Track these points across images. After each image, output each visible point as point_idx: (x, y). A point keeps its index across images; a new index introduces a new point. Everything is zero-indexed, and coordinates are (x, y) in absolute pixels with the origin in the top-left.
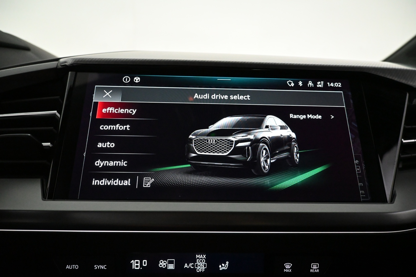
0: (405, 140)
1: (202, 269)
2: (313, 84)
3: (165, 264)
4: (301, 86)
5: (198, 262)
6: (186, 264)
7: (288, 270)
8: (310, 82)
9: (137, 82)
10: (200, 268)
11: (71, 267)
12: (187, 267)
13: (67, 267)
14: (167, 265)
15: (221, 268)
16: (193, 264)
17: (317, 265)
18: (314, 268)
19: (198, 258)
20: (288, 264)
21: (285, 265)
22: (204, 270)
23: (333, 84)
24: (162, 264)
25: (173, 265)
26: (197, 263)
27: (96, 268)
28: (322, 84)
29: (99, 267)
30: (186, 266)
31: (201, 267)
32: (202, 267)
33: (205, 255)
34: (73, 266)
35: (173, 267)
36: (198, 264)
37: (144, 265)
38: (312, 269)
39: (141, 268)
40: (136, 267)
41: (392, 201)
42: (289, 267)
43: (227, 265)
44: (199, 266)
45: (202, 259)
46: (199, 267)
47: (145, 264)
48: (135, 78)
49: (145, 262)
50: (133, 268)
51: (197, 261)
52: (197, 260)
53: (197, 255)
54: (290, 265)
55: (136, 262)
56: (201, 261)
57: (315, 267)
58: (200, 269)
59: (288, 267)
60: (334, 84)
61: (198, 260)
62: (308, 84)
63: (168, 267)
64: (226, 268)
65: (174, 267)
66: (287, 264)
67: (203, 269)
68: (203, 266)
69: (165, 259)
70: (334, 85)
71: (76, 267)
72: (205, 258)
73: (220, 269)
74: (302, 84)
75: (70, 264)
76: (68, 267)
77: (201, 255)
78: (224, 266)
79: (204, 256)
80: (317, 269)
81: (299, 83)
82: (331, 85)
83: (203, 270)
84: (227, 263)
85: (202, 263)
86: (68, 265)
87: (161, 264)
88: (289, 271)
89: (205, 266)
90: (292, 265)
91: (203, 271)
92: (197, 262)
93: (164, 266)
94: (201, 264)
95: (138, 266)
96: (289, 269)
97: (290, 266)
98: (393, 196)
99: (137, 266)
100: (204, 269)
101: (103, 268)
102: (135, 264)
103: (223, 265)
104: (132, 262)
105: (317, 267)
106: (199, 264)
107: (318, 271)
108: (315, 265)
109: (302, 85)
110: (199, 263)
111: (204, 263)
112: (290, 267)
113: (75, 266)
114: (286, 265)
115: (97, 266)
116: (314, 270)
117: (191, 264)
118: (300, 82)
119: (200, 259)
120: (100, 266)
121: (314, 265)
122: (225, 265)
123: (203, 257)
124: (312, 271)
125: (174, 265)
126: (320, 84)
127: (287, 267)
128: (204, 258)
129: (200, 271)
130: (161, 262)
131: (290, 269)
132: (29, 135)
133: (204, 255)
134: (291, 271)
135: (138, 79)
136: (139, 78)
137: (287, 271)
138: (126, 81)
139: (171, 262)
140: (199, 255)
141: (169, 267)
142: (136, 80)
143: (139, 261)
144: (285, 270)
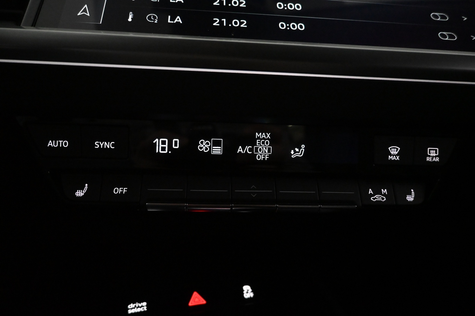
1: (265, 156)
3: (207, 146)
5: (258, 144)
6: (240, 147)
7: (394, 156)
10: (261, 154)
11: (55, 144)
12: (242, 152)
13: (49, 144)
14: (210, 147)
15: (294, 154)
16: (251, 147)
17: (436, 150)
18: (431, 155)
19: (259, 138)
20: (395, 148)
21: (389, 148)
24: (204, 146)
25: (220, 148)
27: (97, 146)
29: (102, 145)
30: (240, 150)
31: (263, 152)
32: (265, 152)
33: (270, 132)
34: (59, 143)
35: (220, 152)
36: (258, 148)
37: (174, 147)
38: (430, 156)
39: (170, 152)
40: (161, 151)
42: (396, 153)
43: (302, 150)
44: (260, 150)
45: (265, 139)
46: (260, 153)
47: (176, 145)
49: (176, 142)
50: (157, 152)
51: (257, 143)
52: (257, 140)
53: (257, 133)
54: (397, 149)
55: (162, 141)
56: (263, 143)
57: (433, 154)
58: (262, 155)
59: (394, 152)
61: (258, 141)
64: (301, 155)
66: (393, 148)
67: (266, 155)
68: (267, 151)
69: (207, 138)
71: (64, 144)
72: (270, 138)
73: (292, 156)
75: (55, 138)
76: (50, 143)
77: (264, 134)
78: (299, 152)
79: (268, 135)
80: (436, 156)
83: (266, 157)
84: (303, 146)
85: (265, 146)
86: (50, 141)
87: (201, 145)
88: (396, 158)
89: (269, 151)
90: (399, 149)
92: (257, 145)
93: (206, 149)
94: (263, 148)
95: (165, 147)
97: (397, 151)
99: (163, 149)
100: (267, 156)
101: (108, 147)
102: (161, 146)
103: (297, 150)
104: (156, 142)
105: (436, 153)
106: (260, 147)
107: (437, 159)
108: (434, 150)
110: (261, 145)
111: (267, 146)
112: (397, 153)
113: (62, 143)
114: (391, 149)
115: (99, 144)
116: (433, 158)
117: (247, 148)
119: (261, 139)
120: (104, 143)
121: (432, 150)
122: (299, 150)
123: (266, 136)
124: (429, 159)
125: (221, 149)
127: (392, 153)
128: (268, 139)
129: (262, 159)
130: (202, 142)
131: (397, 155)
133: (267, 133)
134: (399, 158)
137: (394, 158)
139: (217, 144)
140: (260, 133)
141: (213, 152)
143: (167, 140)
144: (389, 156)
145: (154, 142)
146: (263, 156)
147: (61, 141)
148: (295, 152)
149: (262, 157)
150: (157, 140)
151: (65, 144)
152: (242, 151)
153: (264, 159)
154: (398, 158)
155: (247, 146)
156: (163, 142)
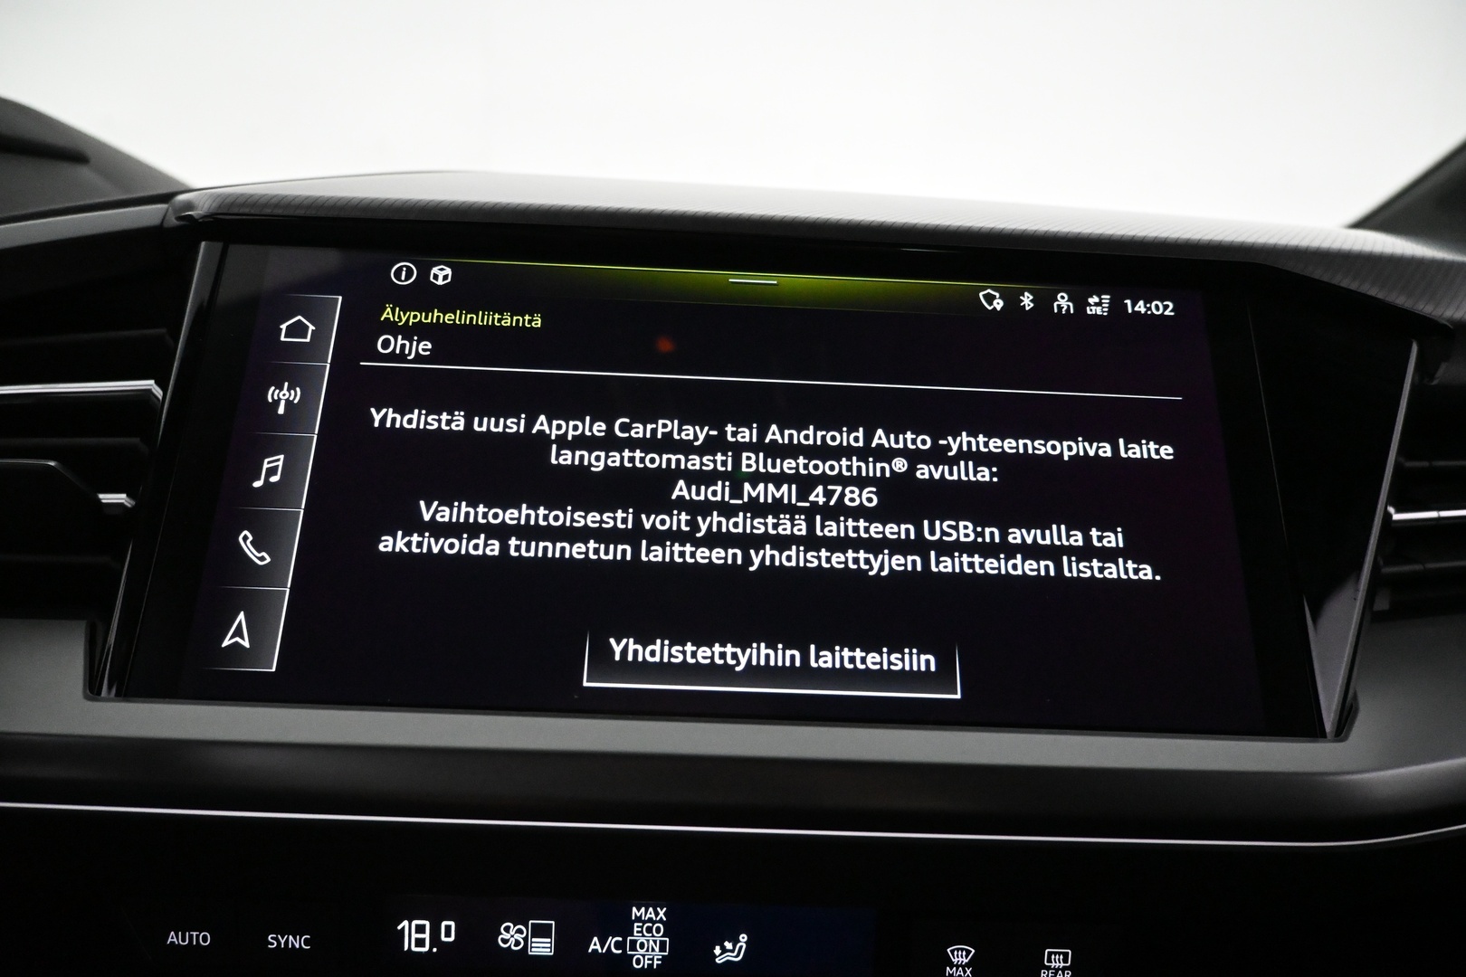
0: (1398, 511)
1: (652, 960)
2: (1071, 304)
3: (519, 937)
4: (1027, 308)
5: (638, 932)
6: (595, 939)
7: (960, 968)
8: (1062, 297)
9: (440, 282)
10: (644, 956)
11: (184, 940)
12: (600, 951)
13: (170, 940)
14: (525, 939)
15: (720, 955)
16: (620, 939)
17: (1066, 955)
18: (1053, 965)
19: (638, 919)
20: (962, 950)
21: (948, 950)
22: (660, 962)
23: (1145, 307)
24: (511, 936)
25: (549, 940)
26: (633, 936)
27: (273, 944)
28: (1104, 305)
29: (283, 942)
30: (595, 945)
31: (647, 950)
32: (653, 950)
33: (665, 909)
34: (191, 937)
35: (549, 950)
36: (636, 941)
37: (444, 939)
38: (1048, 968)
39: (435, 950)
40: (416, 946)
41: (1342, 730)
42: (965, 961)
43: (741, 947)
44: (642, 946)
45: (654, 922)
46: (642, 952)
47: (448, 935)
48: (435, 270)
49: (448, 928)
50: (406, 948)
51: (636, 929)
52: (636, 925)
53: (634, 909)
54: (968, 952)
55: (417, 926)
57: (1057, 963)
58: (646, 957)
59: (960, 959)
60: (1148, 305)
61: (638, 927)
62: (1055, 304)
63: (531, 947)
64: (737, 956)
65: (551, 948)
66: (958, 950)
67: (656, 957)
68: (657, 949)
69: (520, 919)
70: (1150, 309)
71: (203, 938)
72: (665, 919)
73: (717, 960)
74: (1031, 301)
75: (183, 928)
76: (172, 938)
77: (651, 909)
78: (733, 951)
79: (661, 913)
80: (1064, 970)
81: (1021, 298)
82: (1136, 309)
83: (656, 962)
84: (743, 938)
85: (653, 936)
86: (172, 933)
87: (506, 936)
88: (965, 972)
89: (662, 948)
90: (973, 951)
91: (657, 965)
92: (635, 934)
93: (517, 943)
94: (648, 941)
95: (424, 940)
96: (963, 967)
97: (966, 957)
98: (1345, 713)
99: (420, 943)
100: (658, 960)
101: (297, 946)
102: (414, 936)
103: (728, 945)
104: (404, 927)
105: (1065, 961)
106: (643, 940)
108: (1059, 953)
109: (1032, 305)
110: (643, 936)
111: (659, 937)
112: (967, 961)
113: (198, 936)
114: (952, 952)
115: (276, 939)
116: (1056, 974)
117: (612, 941)
118: (1026, 294)
119: (644, 922)
120: (288, 938)
121: (1055, 953)
122: (734, 946)
123: (657, 914)
125: (551, 943)
126: (1098, 306)
127: (955, 961)
128: (661, 921)
129: (646, 967)
130: (507, 929)
131: (968, 965)
132: (52, 464)
133: (658, 909)
134: (971, 972)
135: (444, 273)
136: (448, 271)
137: (958, 973)
138: (403, 278)
139: (540, 932)
140: (643, 909)
141: (533, 950)
142: (436, 277)
143: (427, 923)
144: (948, 968)
145: (399, 928)
146: (649, 959)
147: (195, 934)
148: (724, 950)
149: (647, 962)
150: (406, 923)
151: (205, 939)
152: (598, 947)
153: (650, 966)
154: (968, 972)
155: (610, 938)
156: (420, 929)
